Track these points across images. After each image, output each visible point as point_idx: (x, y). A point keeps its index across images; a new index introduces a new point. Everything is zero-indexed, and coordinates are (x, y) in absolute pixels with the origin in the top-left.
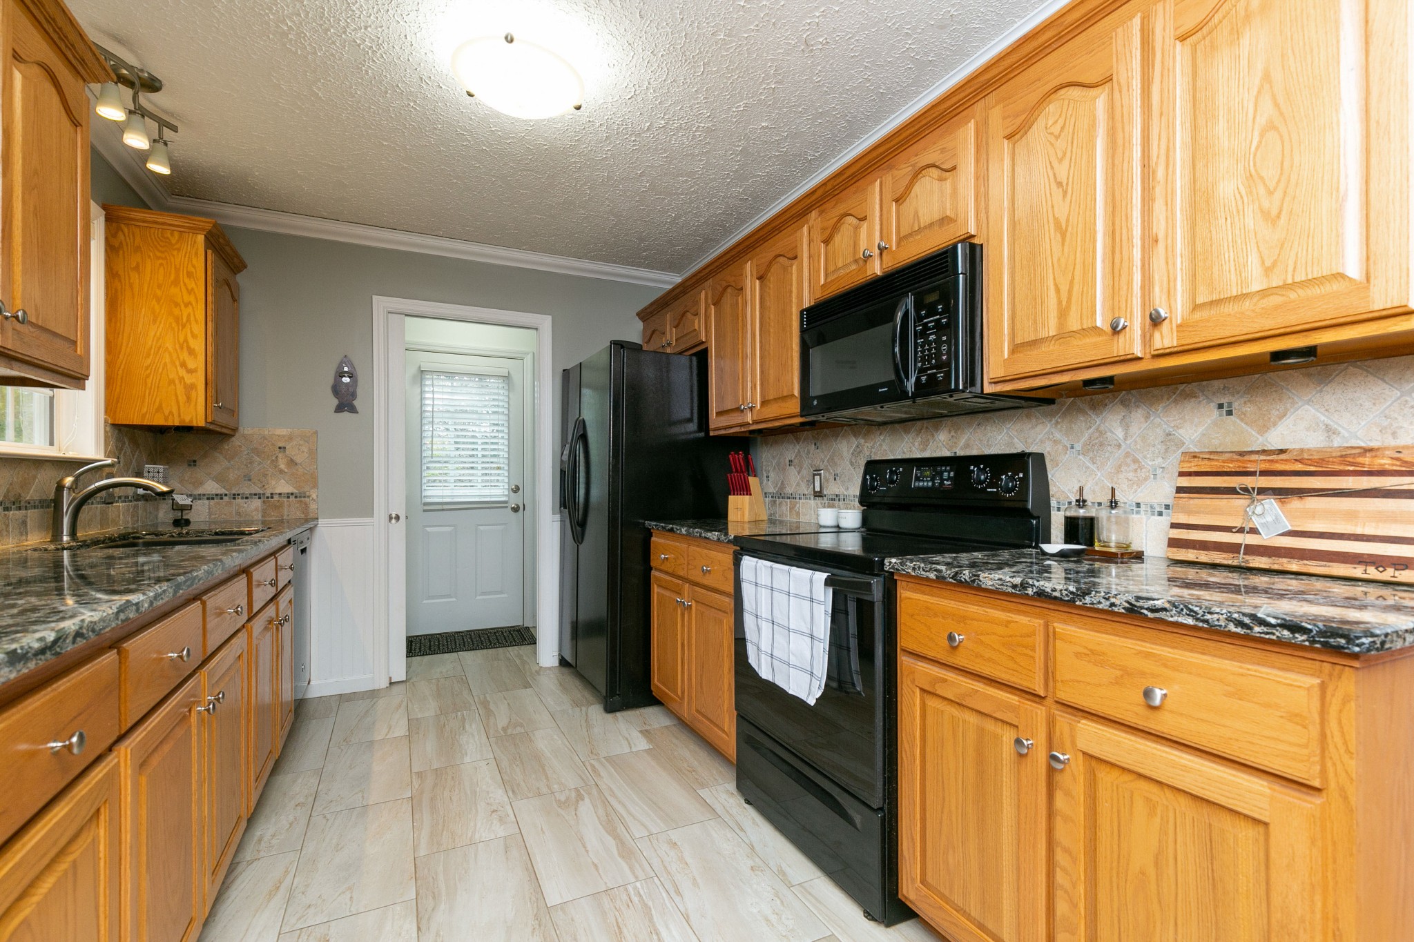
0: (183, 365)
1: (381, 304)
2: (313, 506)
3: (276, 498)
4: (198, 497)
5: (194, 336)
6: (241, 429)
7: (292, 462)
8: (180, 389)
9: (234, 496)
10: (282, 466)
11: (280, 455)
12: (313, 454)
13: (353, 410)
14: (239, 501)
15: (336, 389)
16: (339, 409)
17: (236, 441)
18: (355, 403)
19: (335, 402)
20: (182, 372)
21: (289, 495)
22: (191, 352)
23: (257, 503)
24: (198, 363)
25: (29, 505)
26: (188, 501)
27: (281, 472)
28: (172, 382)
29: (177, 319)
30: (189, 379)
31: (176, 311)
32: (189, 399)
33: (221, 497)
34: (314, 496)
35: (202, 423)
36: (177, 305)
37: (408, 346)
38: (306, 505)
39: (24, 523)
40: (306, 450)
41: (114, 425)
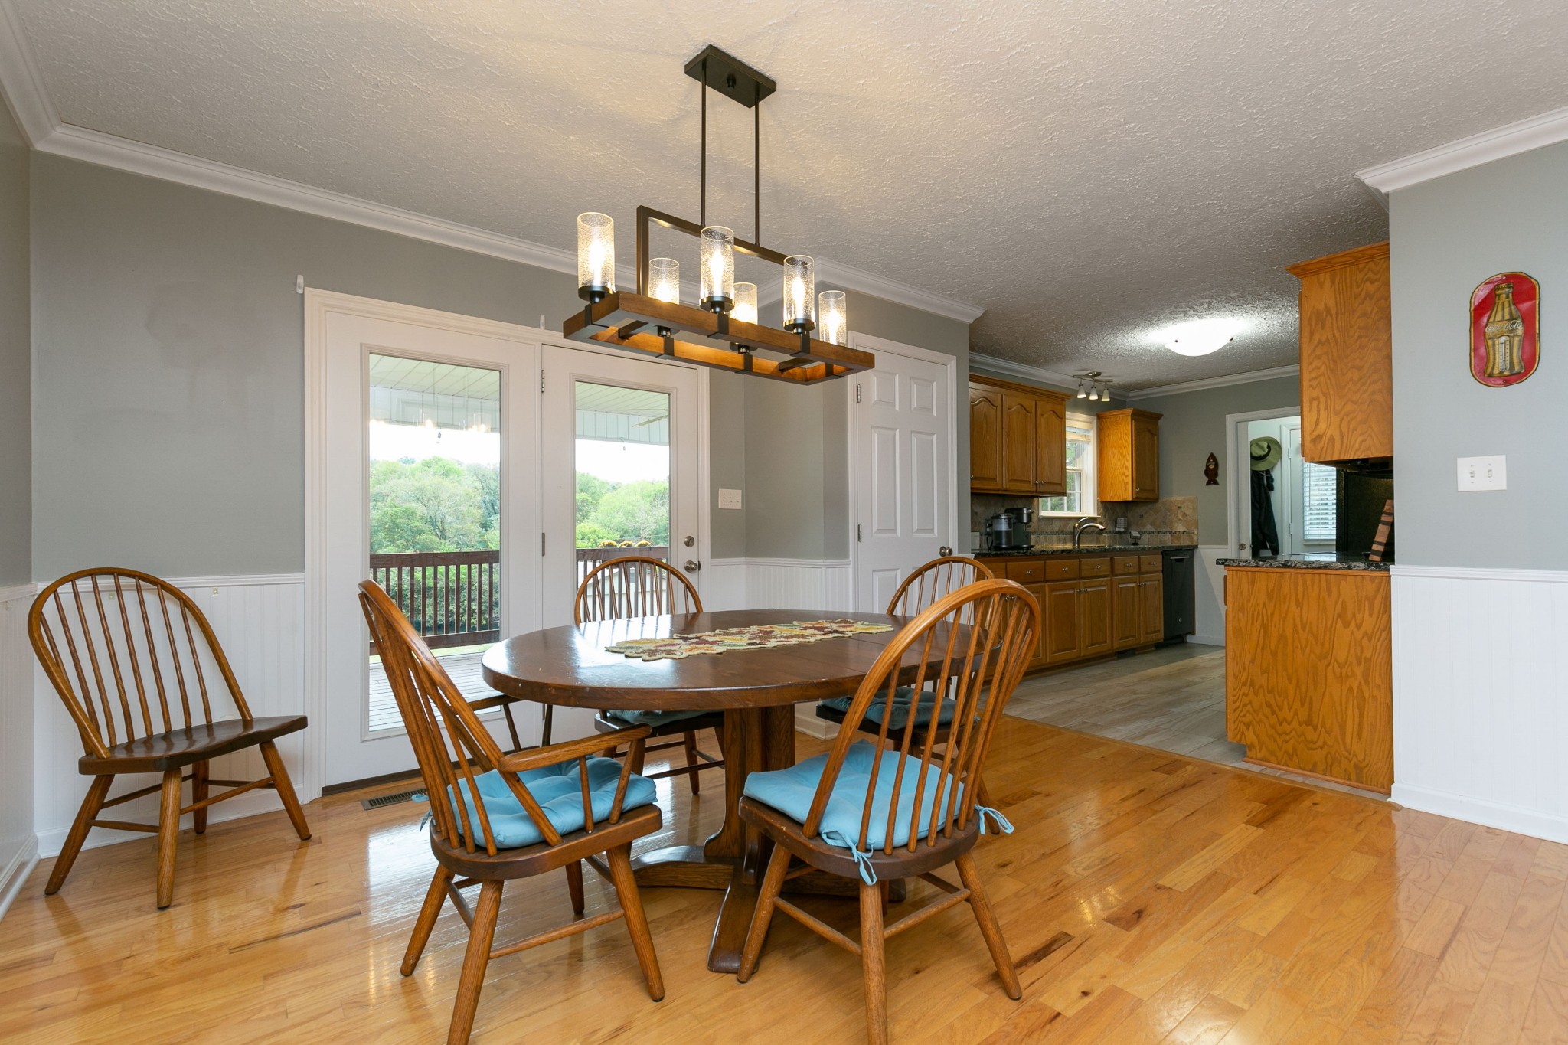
0: (1124, 474)
1: (1230, 420)
2: (1196, 538)
3: (1177, 533)
4: (1144, 533)
5: (1127, 461)
6: (1161, 498)
7: (1185, 515)
8: (1123, 484)
9: (1159, 533)
10: (1180, 517)
11: (1179, 511)
12: (1196, 510)
13: (1216, 483)
14: (1161, 535)
15: (1207, 472)
16: (1208, 483)
17: (1159, 504)
18: (1217, 479)
19: (1206, 479)
20: (1123, 477)
21: (1183, 532)
22: (1127, 468)
23: (1169, 536)
24: (1129, 472)
25: (1066, 533)
26: (1139, 535)
27: (1180, 520)
28: (1120, 482)
29: (1121, 454)
30: (1126, 480)
31: (1121, 451)
32: (1126, 488)
33: (1153, 533)
34: (1196, 533)
35: (1130, 499)
36: (1121, 448)
37: (1291, 428)
38: (1192, 538)
39: (1065, 539)
40: (1191, 507)
41: (1102, 502)
